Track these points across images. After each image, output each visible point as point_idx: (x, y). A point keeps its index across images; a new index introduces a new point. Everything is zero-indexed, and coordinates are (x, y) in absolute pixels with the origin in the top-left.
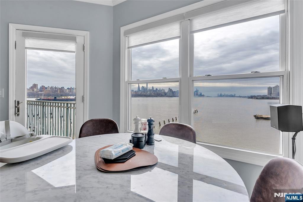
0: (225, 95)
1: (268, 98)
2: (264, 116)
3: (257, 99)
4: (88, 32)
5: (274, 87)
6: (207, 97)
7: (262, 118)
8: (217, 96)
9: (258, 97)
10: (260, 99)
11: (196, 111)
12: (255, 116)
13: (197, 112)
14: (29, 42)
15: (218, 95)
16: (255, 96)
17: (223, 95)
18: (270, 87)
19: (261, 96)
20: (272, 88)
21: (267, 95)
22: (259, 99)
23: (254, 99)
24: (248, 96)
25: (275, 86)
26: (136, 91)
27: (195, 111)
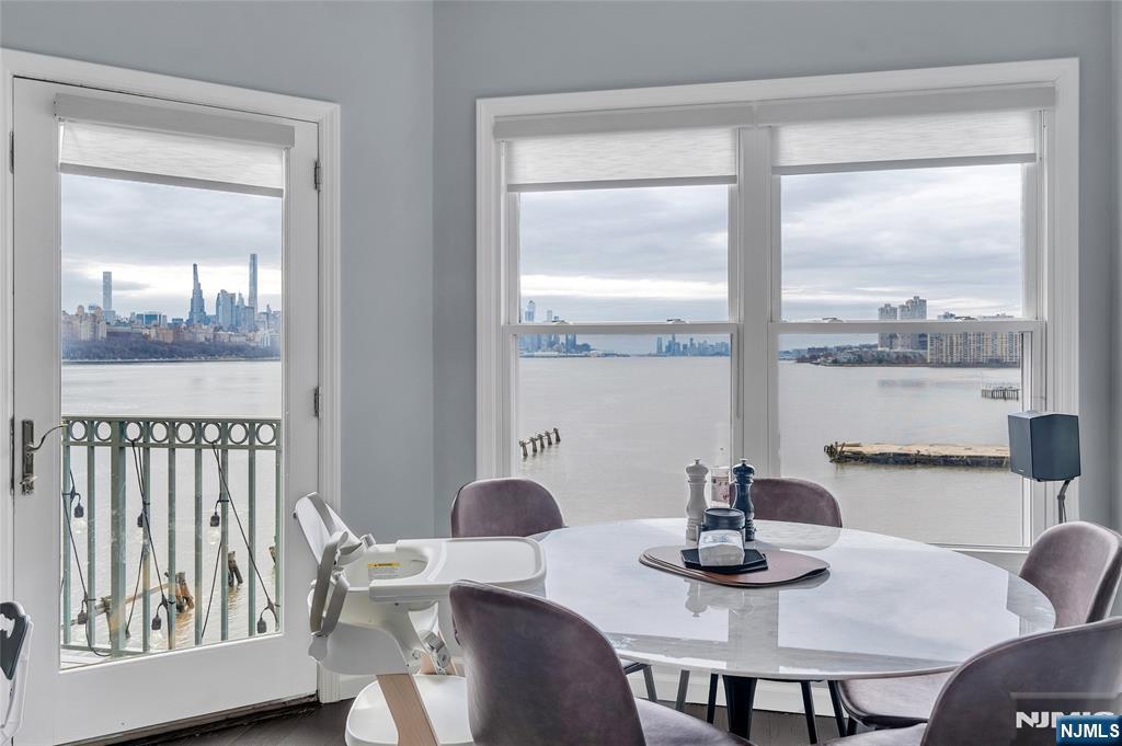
0: (692, 344)
1: (880, 361)
2: (867, 449)
3: (836, 363)
4: (336, 107)
5: (902, 307)
6: (606, 355)
7: (860, 459)
8: (655, 351)
9: (842, 357)
10: (849, 363)
11: (553, 437)
12: (831, 451)
13: (558, 440)
14: (77, 141)
15: (660, 348)
16: (826, 349)
17: (685, 346)
18: (887, 305)
19: (851, 348)
20: (895, 310)
21: (876, 346)
22: (842, 364)
23: (824, 364)
24: (795, 350)
25: (906, 300)
26: (177, 322)
27: (548, 434)
